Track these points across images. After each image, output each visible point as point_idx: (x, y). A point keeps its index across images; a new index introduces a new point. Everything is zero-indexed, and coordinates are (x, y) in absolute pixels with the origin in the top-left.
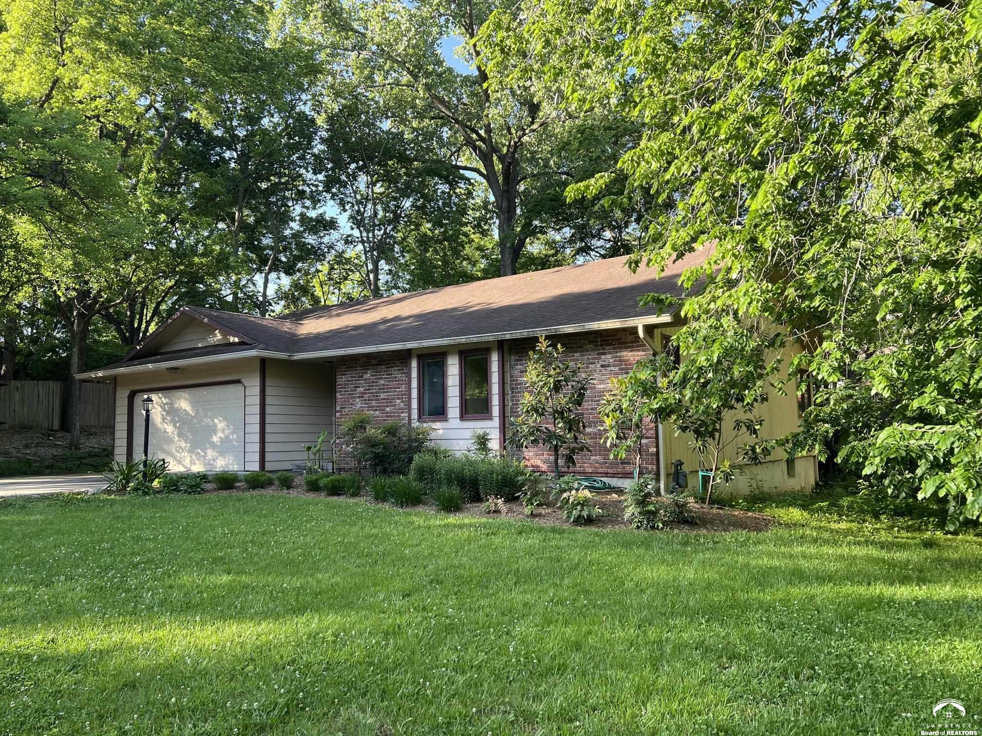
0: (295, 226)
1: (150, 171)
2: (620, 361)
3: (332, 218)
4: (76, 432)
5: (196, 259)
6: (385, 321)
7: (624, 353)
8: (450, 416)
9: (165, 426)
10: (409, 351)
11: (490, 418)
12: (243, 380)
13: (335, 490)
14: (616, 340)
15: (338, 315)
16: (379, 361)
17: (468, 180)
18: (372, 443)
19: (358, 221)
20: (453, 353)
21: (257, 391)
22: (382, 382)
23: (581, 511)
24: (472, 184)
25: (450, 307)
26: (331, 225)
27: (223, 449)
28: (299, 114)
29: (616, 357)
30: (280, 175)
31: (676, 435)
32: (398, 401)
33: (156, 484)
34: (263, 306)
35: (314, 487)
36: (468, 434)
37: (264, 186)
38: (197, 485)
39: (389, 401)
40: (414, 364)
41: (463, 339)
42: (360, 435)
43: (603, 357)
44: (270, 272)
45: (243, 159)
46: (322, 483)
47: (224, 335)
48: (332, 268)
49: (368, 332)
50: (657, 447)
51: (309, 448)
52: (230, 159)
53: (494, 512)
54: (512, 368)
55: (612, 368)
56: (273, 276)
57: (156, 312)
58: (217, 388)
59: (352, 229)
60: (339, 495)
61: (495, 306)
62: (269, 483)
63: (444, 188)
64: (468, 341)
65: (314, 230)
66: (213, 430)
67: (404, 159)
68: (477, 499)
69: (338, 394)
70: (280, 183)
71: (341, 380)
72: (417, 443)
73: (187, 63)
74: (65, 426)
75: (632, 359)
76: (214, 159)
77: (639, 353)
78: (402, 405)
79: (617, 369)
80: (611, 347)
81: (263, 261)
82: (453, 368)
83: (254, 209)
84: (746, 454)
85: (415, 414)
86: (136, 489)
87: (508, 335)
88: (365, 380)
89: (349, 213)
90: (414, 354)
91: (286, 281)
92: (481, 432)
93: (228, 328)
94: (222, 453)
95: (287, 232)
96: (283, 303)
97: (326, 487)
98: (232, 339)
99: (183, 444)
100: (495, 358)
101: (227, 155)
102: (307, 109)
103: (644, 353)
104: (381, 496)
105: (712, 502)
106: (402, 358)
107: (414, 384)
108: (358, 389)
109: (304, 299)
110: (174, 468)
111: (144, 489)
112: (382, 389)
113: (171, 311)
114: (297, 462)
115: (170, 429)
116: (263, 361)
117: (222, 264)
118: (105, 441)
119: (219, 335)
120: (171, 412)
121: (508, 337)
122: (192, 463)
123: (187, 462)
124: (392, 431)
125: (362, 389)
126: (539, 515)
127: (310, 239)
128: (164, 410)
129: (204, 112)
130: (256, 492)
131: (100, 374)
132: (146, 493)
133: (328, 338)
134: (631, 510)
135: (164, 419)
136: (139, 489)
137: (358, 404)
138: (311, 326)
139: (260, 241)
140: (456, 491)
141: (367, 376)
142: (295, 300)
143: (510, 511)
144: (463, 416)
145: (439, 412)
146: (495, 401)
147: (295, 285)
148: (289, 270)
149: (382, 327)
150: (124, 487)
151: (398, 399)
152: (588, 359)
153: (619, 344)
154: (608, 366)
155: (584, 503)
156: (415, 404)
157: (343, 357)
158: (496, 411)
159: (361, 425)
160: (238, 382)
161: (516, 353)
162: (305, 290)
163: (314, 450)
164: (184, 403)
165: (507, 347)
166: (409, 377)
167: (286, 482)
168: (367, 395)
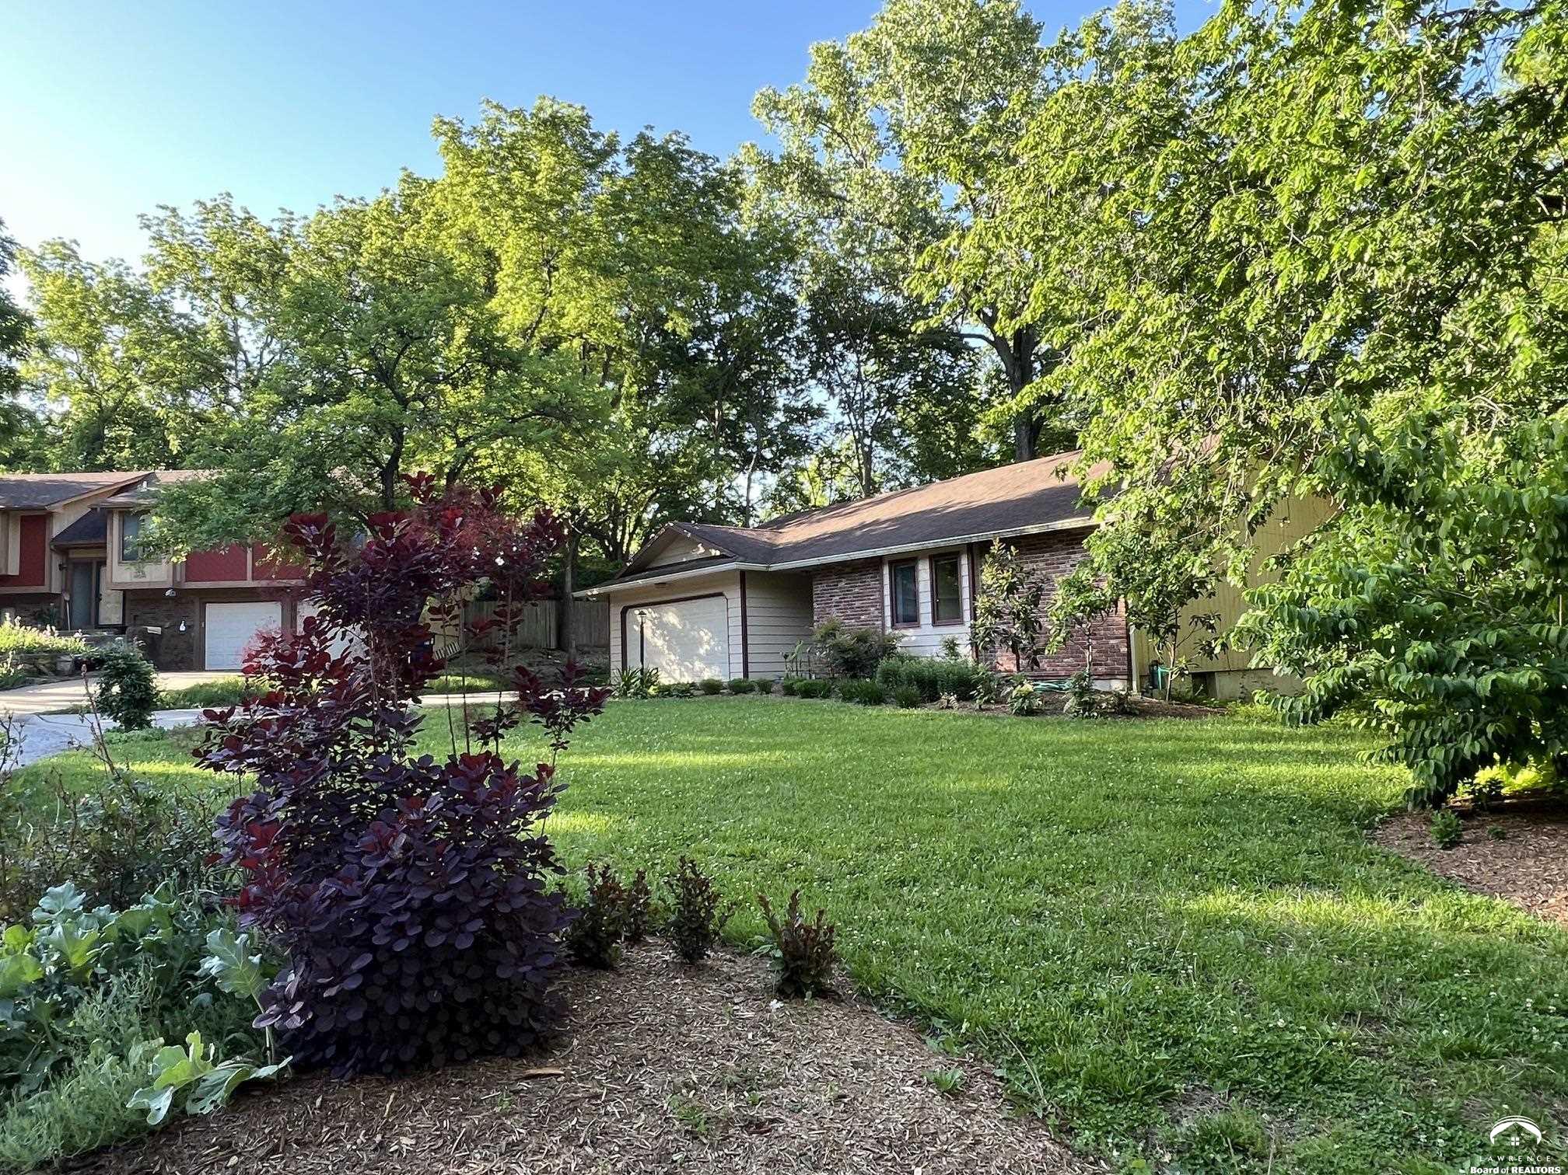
0: (781, 416)
1: (631, 385)
3: (820, 405)
4: (573, 651)
5: (678, 469)
6: (863, 526)
8: (922, 622)
10: (881, 558)
11: (962, 623)
12: (726, 593)
13: (808, 692)
15: (818, 521)
16: (853, 569)
17: (973, 348)
18: (840, 649)
19: (848, 404)
20: (923, 558)
21: (738, 602)
23: (1022, 703)
24: (975, 354)
26: (818, 413)
27: (709, 659)
28: (778, 296)
30: (760, 363)
32: (872, 609)
33: (651, 691)
34: (745, 512)
35: (789, 691)
36: (938, 639)
37: (745, 375)
38: (688, 691)
39: (864, 610)
40: (886, 571)
41: (930, 544)
42: (830, 642)
44: (754, 470)
45: (721, 349)
46: (795, 687)
47: (707, 549)
48: (821, 462)
49: (843, 539)
50: (1129, 647)
51: (786, 657)
52: (708, 350)
53: (946, 707)
56: (758, 474)
57: (639, 522)
58: (701, 601)
59: (842, 415)
60: (811, 697)
61: (975, 505)
62: (752, 689)
63: (946, 359)
64: (936, 545)
65: (801, 420)
66: (699, 642)
68: (934, 698)
69: (815, 604)
70: (760, 372)
71: (818, 589)
72: (888, 649)
73: (661, 271)
74: (561, 645)
76: (692, 353)
78: (876, 613)
81: (747, 459)
82: (924, 573)
83: (734, 403)
84: (1202, 649)
85: (888, 623)
86: (635, 694)
87: (973, 538)
88: (840, 588)
89: (837, 398)
90: (886, 560)
91: (772, 480)
92: (950, 637)
93: (709, 542)
94: (709, 665)
95: (772, 424)
96: (769, 505)
97: (800, 691)
98: (713, 552)
99: (672, 657)
100: (964, 562)
101: (705, 346)
102: (787, 289)
104: (848, 697)
105: (1171, 697)
106: (875, 564)
107: (887, 591)
108: (834, 598)
109: (792, 499)
110: (665, 680)
111: (641, 694)
112: (857, 597)
113: (654, 522)
114: (779, 673)
115: (660, 643)
116: (743, 573)
117: (703, 470)
118: (600, 660)
119: (701, 549)
120: (660, 625)
121: (975, 540)
122: (682, 675)
123: (677, 675)
124: (861, 639)
125: (837, 598)
127: (797, 429)
128: (656, 623)
129: (680, 321)
130: (740, 696)
131: (595, 591)
132: (644, 697)
133: (805, 547)
134: (1071, 703)
135: (654, 633)
136: (638, 694)
137: (835, 613)
138: (793, 535)
139: (741, 438)
140: (915, 689)
141: (842, 584)
142: (783, 501)
143: (961, 707)
144: (934, 624)
145: (912, 620)
146: (966, 605)
147: (782, 482)
148: (775, 467)
149: (858, 533)
150: (625, 694)
151: (872, 607)
155: (1028, 696)
156: (888, 612)
157: (818, 566)
158: (967, 615)
159: (831, 633)
160: (721, 594)
161: (977, 557)
162: (793, 488)
163: (790, 658)
164: (671, 616)
165: (976, 551)
166: (882, 583)
167: (765, 687)
168: (842, 604)
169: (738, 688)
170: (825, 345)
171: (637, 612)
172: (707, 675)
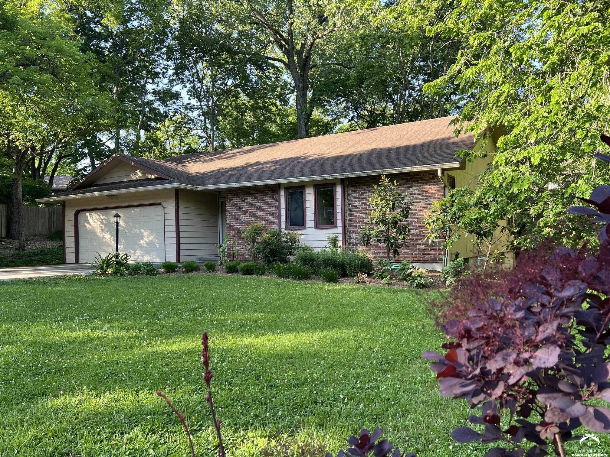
2: (422, 191)
3: (177, 92)
4: (23, 238)
7: (425, 187)
8: (309, 226)
9: (104, 234)
10: (279, 185)
11: (336, 227)
12: (162, 203)
13: (248, 272)
14: (420, 178)
16: (256, 191)
17: (277, 68)
19: (194, 94)
20: (310, 186)
21: (173, 210)
22: (259, 205)
23: (420, 280)
24: (279, 71)
25: (294, 156)
26: (176, 96)
29: (420, 189)
31: (466, 235)
32: (270, 217)
35: (232, 270)
36: (325, 237)
39: (264, 217)
40: (283, 193)
41: (318, 178)
43: (411, 189)
46: (239, 267)
47: (144, 173)
51: (220, 247)
53: (362, 282)
54: (349, 195)
55: (417, 196)
58: (141, 208)
59: (189, 99)
60: (251, 274)
64: (323, 178)
66: (141, 237)
67: (231, 52)
69: (227, 213)
71: (230, 203)
72: (291, 243)
75: (430, 190)
77: (435, 186)
78: (273, 219)
79: (420, 196)
80: (416, 182)
82: (310, 196)
84: (508, 246)
85: (283, 226)
86: (115, 273)
87: (350, 175)
88: (247, 203)
89: (188, 88)
90: (282, 187)
92: (334, 236)
93: (149, 169)
94: (148, 251)
97: (242, 270)
98: (149, 176)
100: (338, 190)
101: (103, 45)
103: (438, 186)
106: (274, 189)
107: (283, 206)
108: (242, 210)
112: (258, 209)
114: (199, 257)
115: (107, 236)
116: (177, 191)
119: (139, 173)
121: (350, 176)
125: (245, 209)
126: (391, 284)
128: (102, 223)
131: (56, 199)
132: (122, 275)
136: (117, 272)
137: (242, 219)
141: (249, 201)
143: (371, 282)
144: (317, 227)
145: (300, 224)
146: (339, 216)
150: (105, 272)
151: (270, 215)
152: (401, 190)
153: (421, 180)
154: (414, 194)
155: (421, 276)
156: (283, 219)
157: (230, 189)
158: (339, 223)
159: (257, 232)
160: (159, 204)
161: (352, 186)
165: (346, 183)
166: (279, 201)
167: (191, 268)
168: (248, 214)
169: (170, 268)
170: (184, 54)
171: (88, 214)
172: (146, 259)
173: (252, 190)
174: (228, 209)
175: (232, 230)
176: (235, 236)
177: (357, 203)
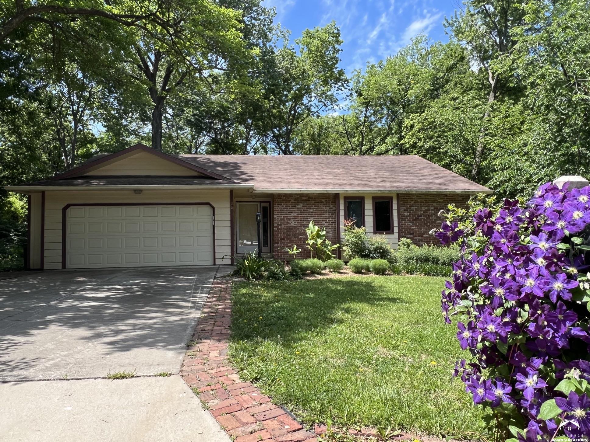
8: (367, 231)
10: (338, 194)
16: (309, 198)
20: (368, 198)
21: (228, 211)
22: (311, 211)
32: (324, 222)
40: (342, 202)
54: (401, 207)
69: (275, 216)
71: (278, 207)
82: (369, 206)
88: (298, 208)
90: (341, 196)
100: (395, 202)
107: (342, 213)
108: (292, 214)
125: (295, 214)
144: (375, 232)
146: (396, 224)
166: (336, 209)
168: (299, 219)
173: (304, 196)
174: (275, 213)
175: (281, 233)
176: (284, 239)
177: (406, 214)
